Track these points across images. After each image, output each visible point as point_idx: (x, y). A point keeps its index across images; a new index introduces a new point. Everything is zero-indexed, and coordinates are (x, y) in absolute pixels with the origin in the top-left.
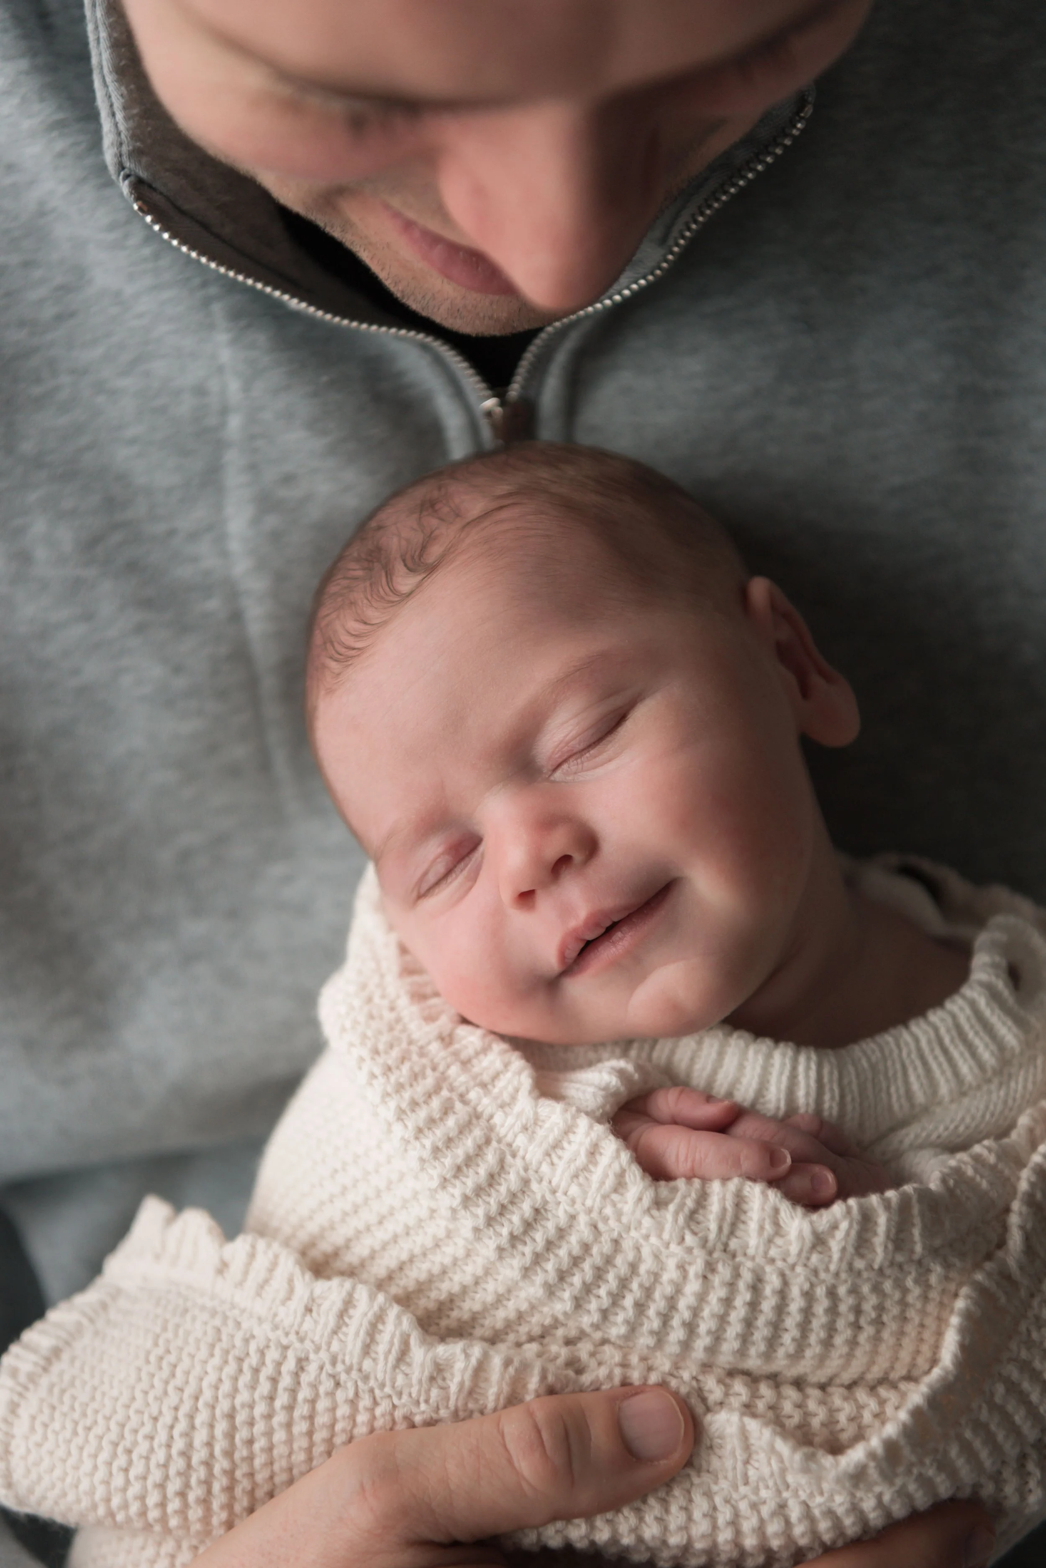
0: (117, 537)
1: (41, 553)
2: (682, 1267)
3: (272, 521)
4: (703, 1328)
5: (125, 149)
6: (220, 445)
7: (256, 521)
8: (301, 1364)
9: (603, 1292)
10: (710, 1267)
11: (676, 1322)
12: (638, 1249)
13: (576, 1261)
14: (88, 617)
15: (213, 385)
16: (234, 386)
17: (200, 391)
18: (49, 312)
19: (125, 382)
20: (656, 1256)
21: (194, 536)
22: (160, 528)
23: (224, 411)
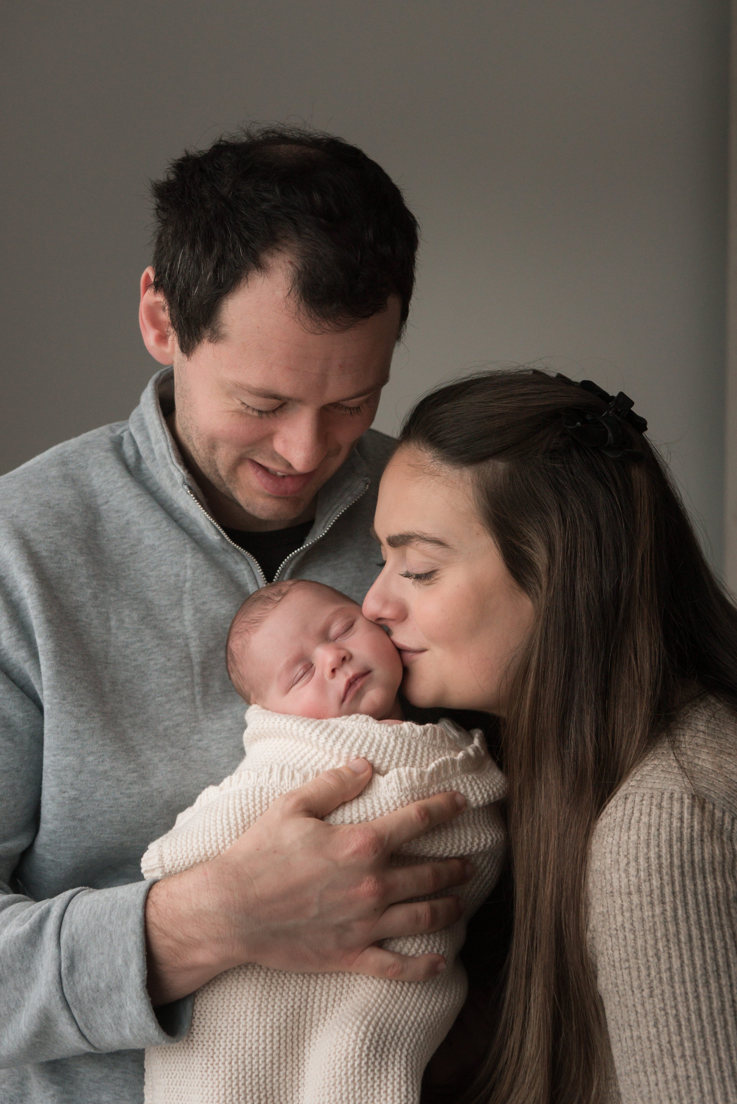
0: (149, 618)
1: (127, 620)
2: (388, 738)
3: (199, 615)
4: (395, 757)
5: (185, 477)
6: (182, 593)
7: (194, 615)
8: (261, 789)
9: (365, 747)
10: (397, 738)
11: (387, 755)
12: (374, 734)
13: (356, 740)
14: (141, 641)
15: (182, 573)
16: (189, 572)
17: (177, 575)
18: (128, 552)
19: (151, 573)
20: (380, 735)
21: (173, 620)
22: (163, 617)
23: (185, 581)
